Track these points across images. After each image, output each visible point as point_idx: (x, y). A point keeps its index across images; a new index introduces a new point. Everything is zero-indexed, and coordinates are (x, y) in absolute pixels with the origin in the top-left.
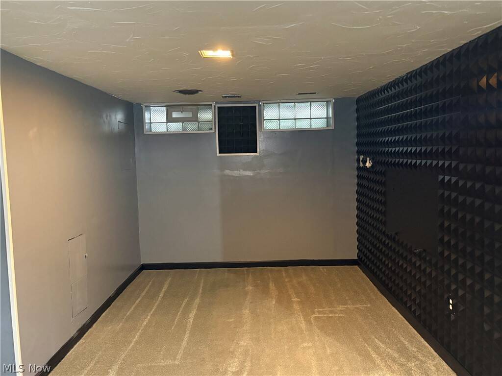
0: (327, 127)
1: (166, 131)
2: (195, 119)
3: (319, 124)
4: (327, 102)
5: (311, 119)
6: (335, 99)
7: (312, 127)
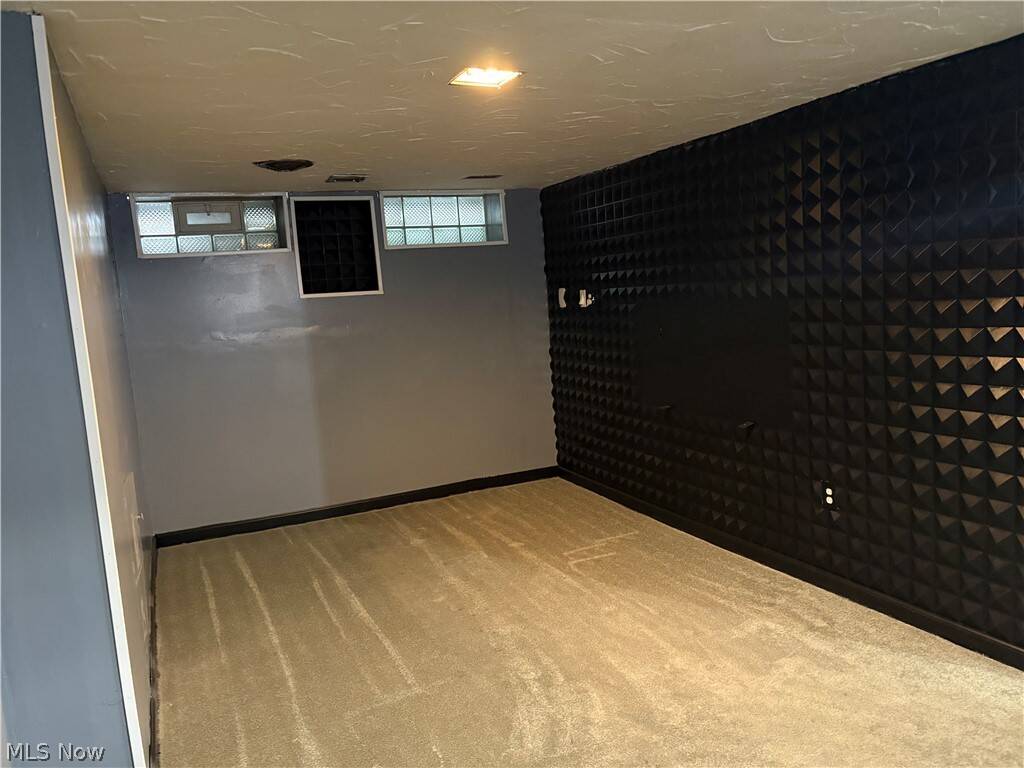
0: (488, 240)
1: (175, 251)
2: (238, 227)
3: (475, 236)
4: (485, 196)
5: (459, 226)
6: (506, 191)
7: (464, 241)
